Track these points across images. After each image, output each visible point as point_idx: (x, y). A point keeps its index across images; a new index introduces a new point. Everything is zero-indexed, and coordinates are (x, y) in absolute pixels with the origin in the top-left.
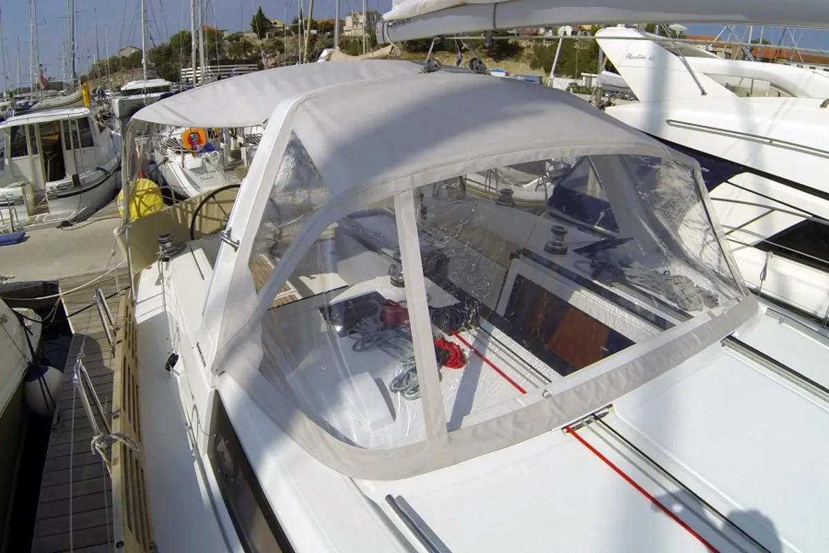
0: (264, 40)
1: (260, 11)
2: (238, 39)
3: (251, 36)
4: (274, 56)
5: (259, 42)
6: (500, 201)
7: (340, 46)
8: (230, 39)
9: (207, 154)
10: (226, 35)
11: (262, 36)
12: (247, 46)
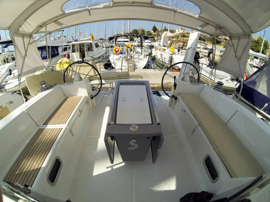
0: (155, 33)
1: (155, 26)
2: (149, 32)
3: (152, 32)
4: (157, 37)
5: (154, 33)
6: (216, 87)
7: (170, 31)
8: (147, 32)
9: (120, 55)
10: (146, 31)
11: (155, 32)
12: (151, 34)
